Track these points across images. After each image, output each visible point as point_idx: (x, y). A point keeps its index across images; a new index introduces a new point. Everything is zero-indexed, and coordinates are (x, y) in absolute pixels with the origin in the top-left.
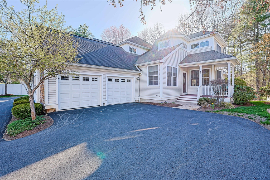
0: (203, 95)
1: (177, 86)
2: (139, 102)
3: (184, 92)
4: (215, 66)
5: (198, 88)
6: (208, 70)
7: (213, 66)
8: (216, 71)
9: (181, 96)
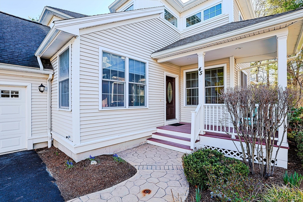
0: (206, 130)
1: (147, 107)
2: (49, 146)
3: (168, 118)
4: (235, 59)
5: (193, 114)
6: (221, 70)
7: (232, 60)
8: (238, 72)
9: (158, 129)
